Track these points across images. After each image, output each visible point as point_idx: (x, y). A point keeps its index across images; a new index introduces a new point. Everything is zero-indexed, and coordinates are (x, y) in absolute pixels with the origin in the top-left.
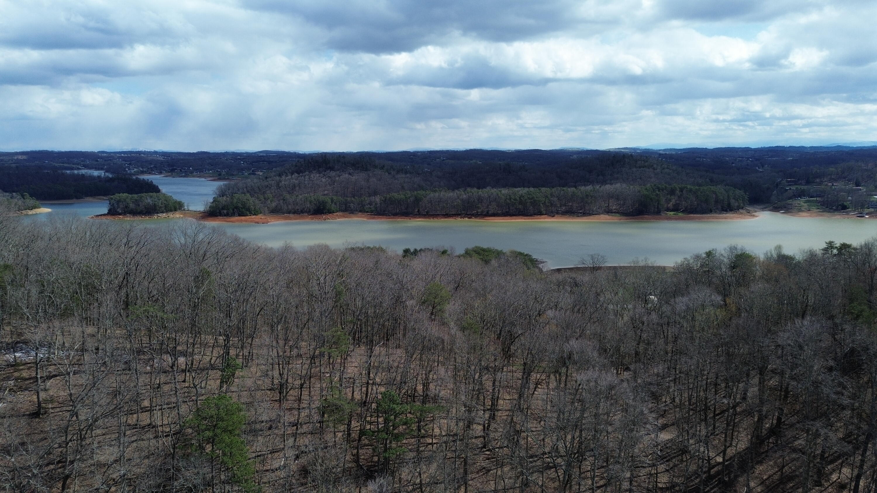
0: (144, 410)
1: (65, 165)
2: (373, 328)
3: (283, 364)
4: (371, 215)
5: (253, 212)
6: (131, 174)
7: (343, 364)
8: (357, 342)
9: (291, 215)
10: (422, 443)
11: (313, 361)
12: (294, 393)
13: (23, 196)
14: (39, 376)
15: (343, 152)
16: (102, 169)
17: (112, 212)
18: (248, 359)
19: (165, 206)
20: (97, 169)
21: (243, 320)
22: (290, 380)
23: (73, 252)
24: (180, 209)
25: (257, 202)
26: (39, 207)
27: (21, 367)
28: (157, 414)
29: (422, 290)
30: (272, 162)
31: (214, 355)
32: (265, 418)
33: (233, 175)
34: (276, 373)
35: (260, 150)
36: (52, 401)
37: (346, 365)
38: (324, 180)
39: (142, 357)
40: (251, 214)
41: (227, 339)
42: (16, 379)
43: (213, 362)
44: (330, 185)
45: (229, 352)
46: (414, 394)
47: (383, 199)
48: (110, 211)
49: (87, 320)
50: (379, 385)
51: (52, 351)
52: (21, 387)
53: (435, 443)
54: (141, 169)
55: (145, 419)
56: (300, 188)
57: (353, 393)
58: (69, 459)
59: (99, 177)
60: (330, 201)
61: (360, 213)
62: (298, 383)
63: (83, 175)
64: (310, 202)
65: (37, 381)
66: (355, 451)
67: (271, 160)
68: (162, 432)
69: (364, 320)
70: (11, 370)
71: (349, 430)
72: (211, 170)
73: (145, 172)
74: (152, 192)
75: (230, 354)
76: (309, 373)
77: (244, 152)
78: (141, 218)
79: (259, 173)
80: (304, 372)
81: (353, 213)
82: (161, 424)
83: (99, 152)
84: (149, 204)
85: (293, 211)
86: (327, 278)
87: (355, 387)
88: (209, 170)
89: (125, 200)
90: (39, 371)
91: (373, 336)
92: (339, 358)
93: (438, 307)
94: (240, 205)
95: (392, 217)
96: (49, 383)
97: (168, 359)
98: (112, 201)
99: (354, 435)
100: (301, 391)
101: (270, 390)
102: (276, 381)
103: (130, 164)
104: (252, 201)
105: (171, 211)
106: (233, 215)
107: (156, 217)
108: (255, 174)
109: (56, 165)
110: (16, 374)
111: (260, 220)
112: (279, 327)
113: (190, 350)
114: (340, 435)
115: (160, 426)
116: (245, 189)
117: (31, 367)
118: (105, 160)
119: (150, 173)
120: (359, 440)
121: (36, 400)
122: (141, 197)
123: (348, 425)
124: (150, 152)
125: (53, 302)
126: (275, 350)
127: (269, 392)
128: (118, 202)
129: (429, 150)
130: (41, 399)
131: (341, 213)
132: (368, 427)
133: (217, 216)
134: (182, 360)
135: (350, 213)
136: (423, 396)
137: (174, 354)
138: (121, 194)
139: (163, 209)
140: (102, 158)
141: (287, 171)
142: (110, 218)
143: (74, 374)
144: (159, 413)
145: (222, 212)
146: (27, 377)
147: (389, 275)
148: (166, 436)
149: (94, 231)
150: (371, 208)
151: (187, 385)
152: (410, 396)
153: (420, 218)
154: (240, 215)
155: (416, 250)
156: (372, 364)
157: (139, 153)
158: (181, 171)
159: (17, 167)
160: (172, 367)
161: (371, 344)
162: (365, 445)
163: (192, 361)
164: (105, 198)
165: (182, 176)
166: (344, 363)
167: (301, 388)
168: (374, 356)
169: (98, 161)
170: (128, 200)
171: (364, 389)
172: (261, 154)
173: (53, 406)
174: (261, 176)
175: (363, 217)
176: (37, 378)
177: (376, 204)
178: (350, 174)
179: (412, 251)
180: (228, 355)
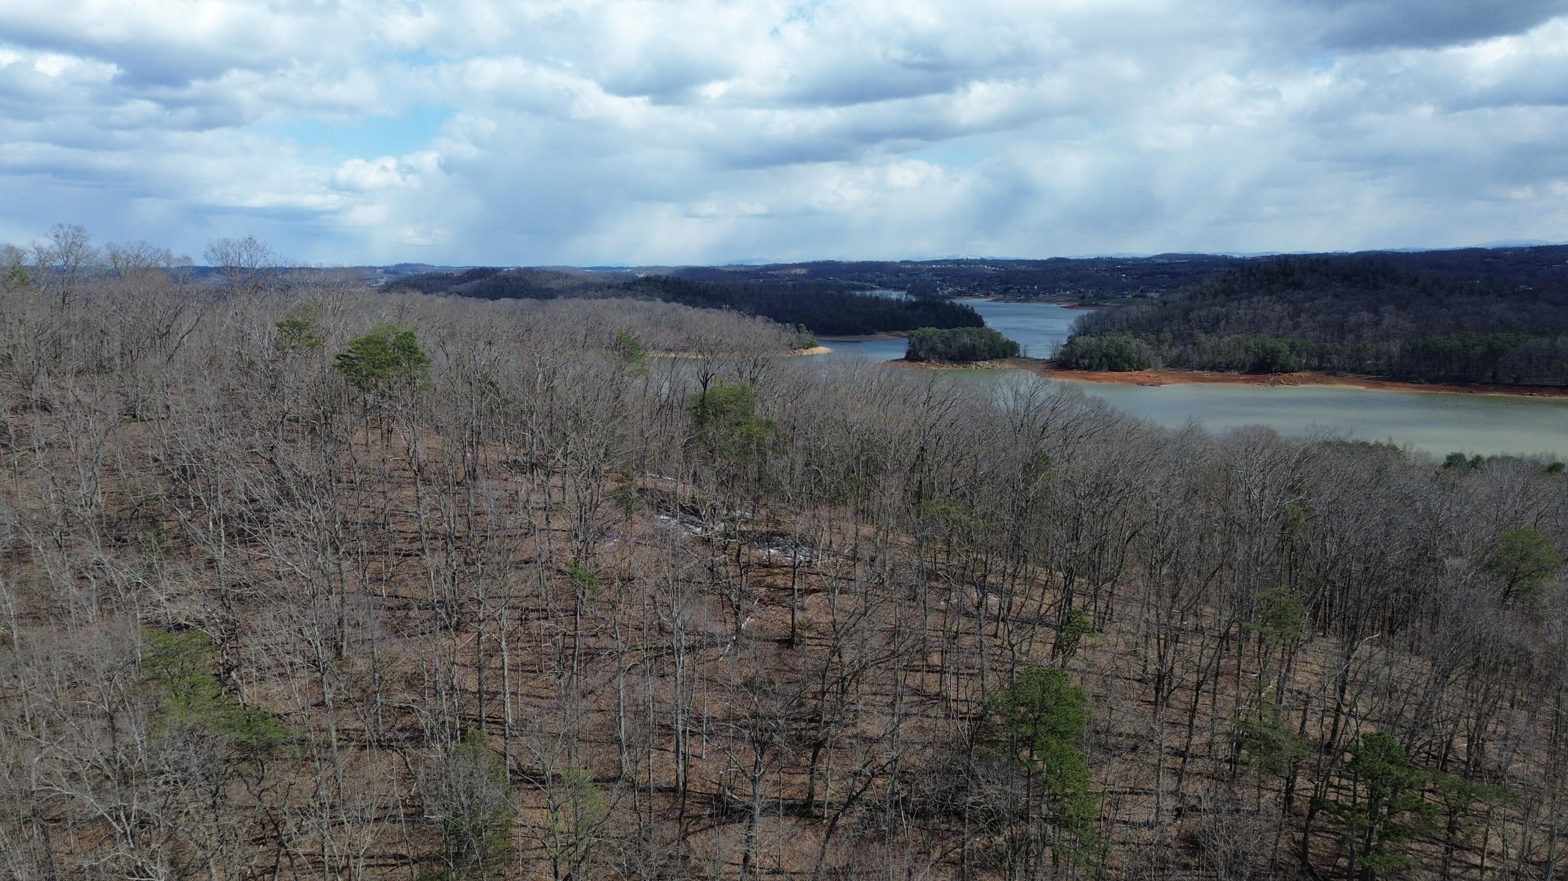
0: (931, 669)
1: (855, 283)
2: (1359, 602)
3: (1166, 638)
4: (1376, 379)
5: (1135, 365)
6: (944, 297)
7: (1288, 664)
8: (1321, 624)
9: (1207, 374)
10: (1455, 860)
11: (1224, 643)
12: (1182, 698)
13: (798, 328)
14: (796, 587)
15: (1327, 254)
16: (903, 289)
17: (912, 357)
18: (1104, 618)
19: (990, 349)
20: (896, 288)
21: (1100, 547)
22: (1177, 671)
23: (853, 409)
24: (1011, 355)
25: (1144, 346)
26: (816, 346)
27: (776, 571)
28: (950, 680)
29: (1486, 540)
30: (1179, 274)
31: (1046, 601)
32: (1126, 729)
33: (1105, 298)
34: (1153, 655)
35: (1159, 253)
36: (809, 628)
37: (1292, 665)
38: (1278, 308)
39: (934, 584)
40: (1131, 368)
41: (1070, 578)
42: (769, 586)
43: (1042, 611)
44: (1291, 318)
45: (1071, 600)
46: (1446, 755)
47: (1408, 347)
48: (908, 353)
49: (865, 515)
50: (1364, 718)
51: (815, 552)
52: (773, 600)
53: (1487, 868)
54: (959, 289)
55: (932, 683)
56: (1228, 322)
57: (1303, 723)
58: (824, 719)
59: (898, 301)
60: (1286, 348)
61: (1351, 375)
62: (1192, 678)
63: (877, 298)
64: (1246, 350)
65: (793, 594)
66: (1299, 836)
67: (1178, 270)
68: (957, 711)
69: (1340, 584)
70: (764, 571)
71: (1290, 790)
72: (1068, 289)
73: (965, 293)
74: (972, 326)
75: (1074, 604)
76: (1214, 665)
77: (1129, 257)
78: (950, 368)
79: (1152, 294)
80: (1205, 661)
81: (1334, 374)
82: (955, 698)
83: (902, 262)
84: (964, 345)
85: (1210, 365)
86: (1267, 491)
87: (1309, 711)
88: (1065, 290)
89: (931, 338)
90: (796, 580)
91: (1357, 618)
92: (1279, 649)
93: (1526, 583)
94: (1113, 351)
95: (1427, 385)
96: (809, 600)
97: (974, 595)
98: (913, 339)
99: (1301, 803)
100: (1198, 694)
101: (1139, 681)
102: (1151, 668)
103: (943, 281)
104: (1134, 344)
105: (998, 357)
106: (1099, 368)
107: (974, 367)
108: (1145, 297)
109: (844, 283)
110: (769, 579)
111: (1147, 379)
112: (1165, 571)
113: (1007, 585)
114: (1270, 795)
115: (954, 700)
116: (1124, 324)
117: (788, 572)
118: (910, 275)
119: (971, 295)
120: (1311, 816)
121: (790, 622)
122: (955, 334)
123: (1288, 779)
124: (974, 260)
125: (820, 481)
126: (1153, 612)
127: (1136, 685)
128: (921, 340)
129: (1536, 244)
130: (796, 621)
131: (1308, 374)
132: (1332, 797)
133: (1072, 369)
134: (993, 600)
135: (1328, 374)
136: (1467, 763)
137: (983, 588)
138: (927, 329)
139: (986, 353)
140: (904, 271)
141: (1205, 291)
142: (906, 363)
143: (841, 593)
144: (954, 681)
145: (1081, 362)
146: (782, 586)
147: (1407, 499)
148: (961, 719)
149: (882, 380)
150: (1377, 366)
151: (998, 642)
152: (1434, 757)
153: (1496, 390)
154: (1111, 369)
155: (1478, 459)
156: (1351, 674)
157: (958, 262)
158: (1019, 290)
159: (794, 286)
160: (977, 608)
161: (1352, 633)
162: (1322, 829)
163: (1010, 604)
164: (903, 334)
165: (1019, 301)
166: (1290, 660)
167: (1197, 690)
168: (1356, 659)
169: (898, 276)
170: (935, 339)
171: (1328, 721)
172: (1161, 261)
173: (811, 635)
174: (1156, 299)
175: (1358, 384)
176: (793, 589)
177: (1390, 357)
178: (1336, 296)
179: (1469, 458)
180: (1070, 604)
